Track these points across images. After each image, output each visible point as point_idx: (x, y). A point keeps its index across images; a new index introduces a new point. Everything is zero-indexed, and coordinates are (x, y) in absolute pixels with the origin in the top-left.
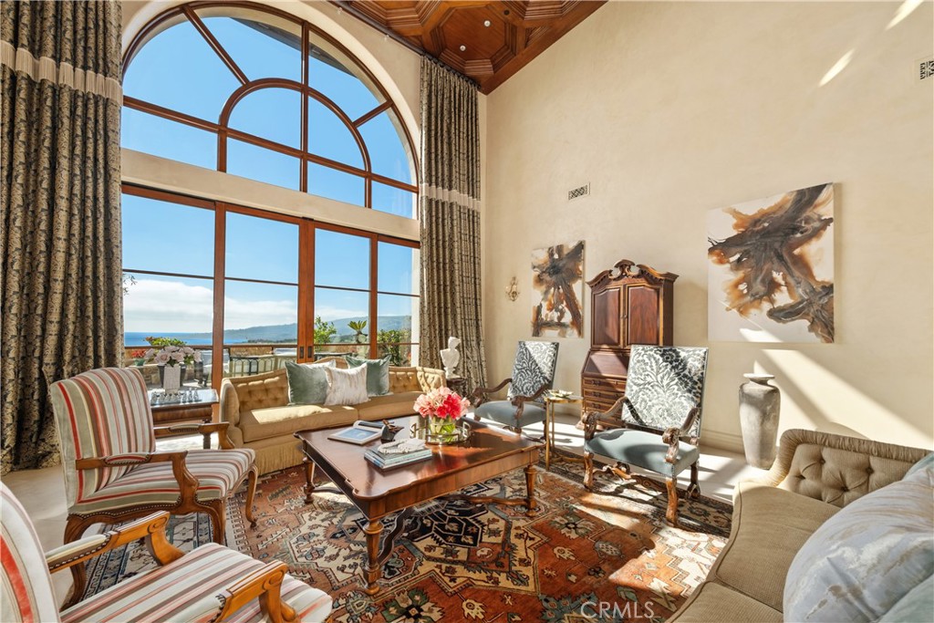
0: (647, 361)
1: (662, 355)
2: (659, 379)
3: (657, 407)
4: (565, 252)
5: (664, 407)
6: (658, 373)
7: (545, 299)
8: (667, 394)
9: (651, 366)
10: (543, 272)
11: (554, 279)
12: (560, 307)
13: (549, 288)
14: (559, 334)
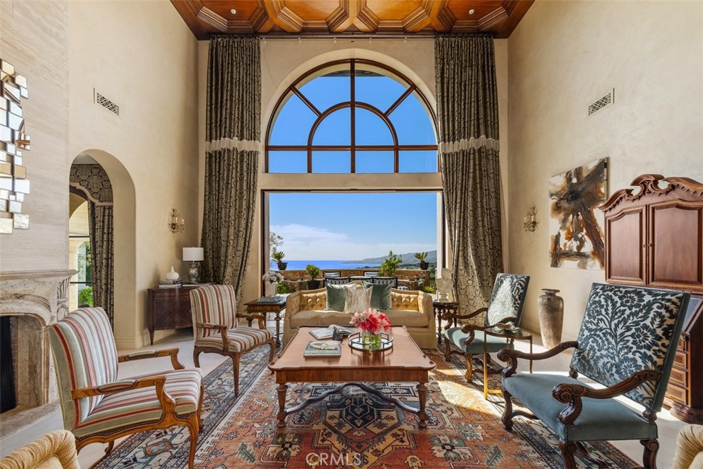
0: (603, 302)
1: (621, 298)
2: (613, 326)
3: (606, 360)
4: (585, 174)
5: (613, 362)
6: (612, 318)
7: (563, 227)
8: (620, 346)
9: (606, 310)
10: (561, 199)
11: (572, 205)
12: (580, 236)
13: (567, 215)
14: (579, 265)
